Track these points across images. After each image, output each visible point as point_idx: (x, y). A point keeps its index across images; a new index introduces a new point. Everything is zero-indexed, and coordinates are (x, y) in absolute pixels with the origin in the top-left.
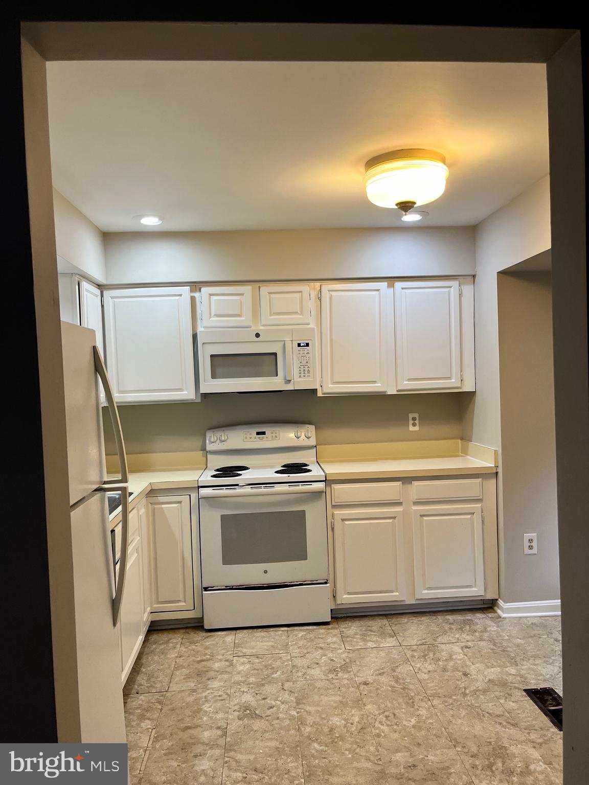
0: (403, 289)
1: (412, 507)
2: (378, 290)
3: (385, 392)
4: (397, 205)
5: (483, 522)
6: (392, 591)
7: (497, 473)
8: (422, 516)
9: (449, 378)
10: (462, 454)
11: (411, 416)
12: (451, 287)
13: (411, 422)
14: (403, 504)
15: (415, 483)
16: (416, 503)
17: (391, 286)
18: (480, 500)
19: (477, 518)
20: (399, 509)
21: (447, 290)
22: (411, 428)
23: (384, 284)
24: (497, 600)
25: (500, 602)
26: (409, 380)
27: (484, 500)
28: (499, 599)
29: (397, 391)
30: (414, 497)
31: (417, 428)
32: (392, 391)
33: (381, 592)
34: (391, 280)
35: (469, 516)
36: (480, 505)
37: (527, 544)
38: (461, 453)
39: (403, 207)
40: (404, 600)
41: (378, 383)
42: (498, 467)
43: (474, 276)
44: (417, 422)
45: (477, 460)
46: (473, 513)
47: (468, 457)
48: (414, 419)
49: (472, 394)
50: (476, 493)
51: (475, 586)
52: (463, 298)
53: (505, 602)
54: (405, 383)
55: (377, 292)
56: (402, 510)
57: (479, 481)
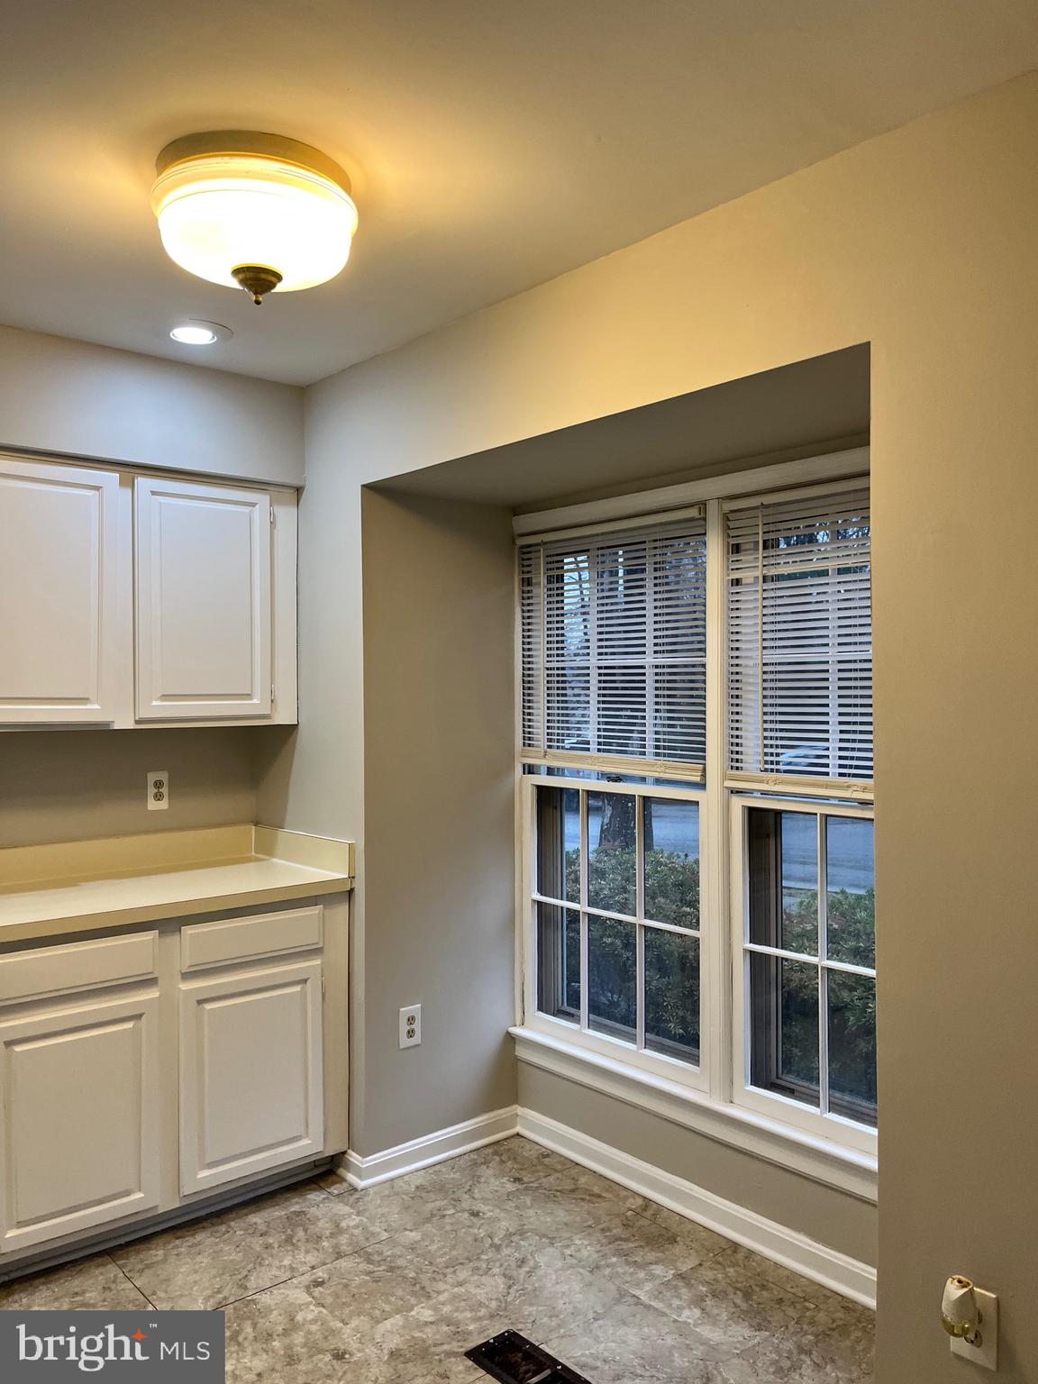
0: (154, 493)
1: (180, 986)
2: (97, 488)
3: (108, 724)
4: (237, 272)
5: (323, 995)
6: (127, 1193)
7: (351, 892)
8: (200, 1002)
9: (249, 696)
10: (260, 856)
11: (152, 777)
12: (253, 505)
13: (152, 791)
14: (160, 981)
15: (189, 931)
16: (187, 976)
17: (128, 483)
18: (316, 951)
19: (312, 989)
20: (151, 994)
21: (246, 510)
22: (153, 805)
23: (111, 478)
24: (344, 1153)
25: (354, 1157)
26: (165, 697)
27: (325, 951)
28: (350, 1151)
29: (137, 722)
30: (185, 965)
31: (163, 805)
32: (124, 722)
33: (100, 1202)
34: (130, 470)
35: (297, 988)
36: (318, 962)
37: (404, 1028)
38: (255, 852)
39: (250, 279)
40: (156, 1207)
41: (92, 703)
42: (353, 877)
43: (299, 490)
44: (165, 790)
45: (304, 867)
46: (305, 981)
47: (275, 860)
48: (158, 784)
49: (289, 731)
50: (310, 938)
51: (307, 1135)
52: (275, 531)
53: (364, 1155)
54: (155, 703)
55: (94, 492)
56: (157, 994)
57: (317, 912)
